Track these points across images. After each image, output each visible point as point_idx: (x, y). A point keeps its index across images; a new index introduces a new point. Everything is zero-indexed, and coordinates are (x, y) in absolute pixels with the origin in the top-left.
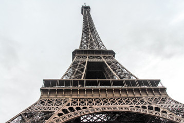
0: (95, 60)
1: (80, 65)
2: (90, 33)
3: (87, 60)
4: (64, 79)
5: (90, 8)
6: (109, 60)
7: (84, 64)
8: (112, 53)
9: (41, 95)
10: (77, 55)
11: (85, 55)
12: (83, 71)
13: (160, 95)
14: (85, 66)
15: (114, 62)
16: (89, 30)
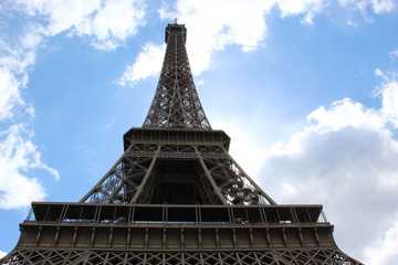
0: (178, 155)
1: (137, 167)
2: (176, 89)
3: (156, 154)
4: (88, 201)
5: (185, 30)
6: (212, 155)
7: (147, 164)
8: (222, 138)
9: (20, 241)
10: (133, 142)
11: (153, 143)
12: (139, 184)
13: (317, 243)
14: (149, 171)
15: (222, 161)
16: (176, 81)
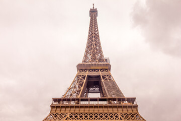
0: (94, 73)
1: (81, 79)
2: (94, 43)
3: (87, 73)
5: (97, 11)
6: (105, 73)
7: (84, 78)
12: (82, 86)
13: (132, 111)
14: (85, 81)
15: (107, 76)
16: (94, 39)
